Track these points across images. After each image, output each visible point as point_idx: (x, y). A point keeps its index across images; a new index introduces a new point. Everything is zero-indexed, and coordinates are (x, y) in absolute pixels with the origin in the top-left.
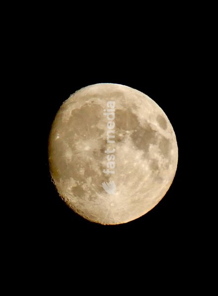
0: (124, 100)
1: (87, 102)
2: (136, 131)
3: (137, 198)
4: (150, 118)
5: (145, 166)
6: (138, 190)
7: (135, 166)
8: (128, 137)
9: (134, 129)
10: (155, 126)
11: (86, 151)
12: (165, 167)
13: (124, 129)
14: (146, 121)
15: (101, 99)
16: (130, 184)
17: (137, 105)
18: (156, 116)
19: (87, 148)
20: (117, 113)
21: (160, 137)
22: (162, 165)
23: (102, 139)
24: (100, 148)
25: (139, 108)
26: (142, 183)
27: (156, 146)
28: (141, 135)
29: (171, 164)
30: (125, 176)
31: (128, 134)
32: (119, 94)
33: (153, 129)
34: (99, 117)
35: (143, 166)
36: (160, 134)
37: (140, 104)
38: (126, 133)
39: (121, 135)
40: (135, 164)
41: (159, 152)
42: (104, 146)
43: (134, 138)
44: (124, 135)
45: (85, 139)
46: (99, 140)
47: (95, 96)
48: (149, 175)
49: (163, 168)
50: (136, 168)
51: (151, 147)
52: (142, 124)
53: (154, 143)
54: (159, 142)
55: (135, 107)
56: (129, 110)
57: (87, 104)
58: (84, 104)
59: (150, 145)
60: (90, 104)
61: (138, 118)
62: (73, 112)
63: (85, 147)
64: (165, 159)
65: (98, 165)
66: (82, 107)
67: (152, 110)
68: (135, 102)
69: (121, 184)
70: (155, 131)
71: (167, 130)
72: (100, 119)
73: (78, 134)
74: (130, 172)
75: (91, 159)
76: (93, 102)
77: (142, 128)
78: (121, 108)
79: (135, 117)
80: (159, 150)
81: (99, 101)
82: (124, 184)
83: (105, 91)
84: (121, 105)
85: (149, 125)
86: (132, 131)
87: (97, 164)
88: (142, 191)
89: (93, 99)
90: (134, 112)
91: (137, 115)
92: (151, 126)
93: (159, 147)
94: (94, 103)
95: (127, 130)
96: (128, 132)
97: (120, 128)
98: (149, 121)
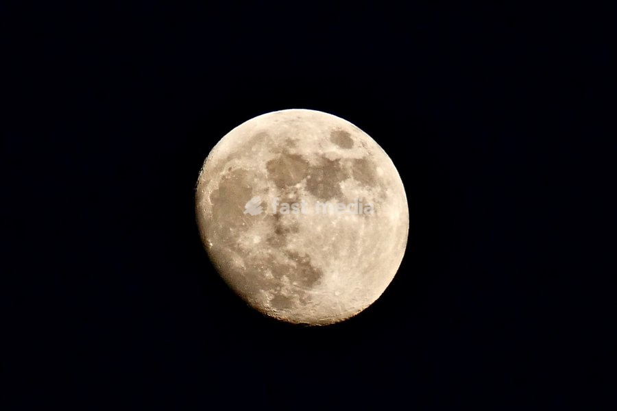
0: (271, 143)
1: (224, 173)
2: (309, 177)
3: (365, 265)
4: (320, 146)
5: (350, 216)
6: (359, 255)
7: (335, 226)
8: (303, 192)
9: (306, 175)
10: (334, 153)
11: (257, 245)
12: (380, 200)
13: (290, 185)
14: (317, 154)
15: (239, 158)
16: (343, 253)
17: (293, 138)
18: (329, 136)
19: (257, 240)
20: (271, 167)
21: (350, 164)
22: (374, 200)
23: (268, 216)
24: (273, 231)
25: (298, 140)
26: (359, 242)
27: (349, 179)
28: (320, 179)
29: (386, 189)
30: (331, 248)
31: (301, 188)
32: (260, 137)
33: (333, 158)
34: (249, 187)
35: (347, 218)
36: (347, 160)
37: (297, 134)
38: (297, 189)
39: (291, 196)
40: (334, 223)
41: (359, 185)
42: (278, 224)
43: (312, 188)
44: (295, 193)
45: (246, 229)
46: (265, 220)
47: (230, 158)
48: (363, 226)
49: (378, 202)
50: (338, 228)
51: (343, 186)
52: (313, 162)
53: (345, 177)
54: (350, 171)
55: (291, 143)
56: (285, 152)
57: (224, 177)
58: (220, 178)
59: (340, 184)
60: (229, 175)
61: (304, 158)
62: (212, 197)
63: (252, 239)
64: (373, 189)
65: (285, 254)
66: (220, 184)
67: (319, 131)
68: (289, 135)
69: (332, 261)
70: (337, 160)
71: (355, 146)
72: (251, 189)
73: (234, 226)
74: (333, 239)
75: (270, 251)
76: (230, 169)
77: (315, 168)
78: (272, 157)
79: (297, 158)
80: (358, 183)
81: (238, 164)
82: (336, 259)
83: (240, 142)
84: (270, 152)
85: (323, 157)
86: (305, 180)
87: (282, 254)
88: (366, 252)
89: (228, 165)
90: (293, 151)
91: (300, 153)
92: (327, 156)
93: (355, 178)
94: (233, 170)
95: (295, 184)
96: (298, 186)
97: (284, 187)
98: (321, 152)
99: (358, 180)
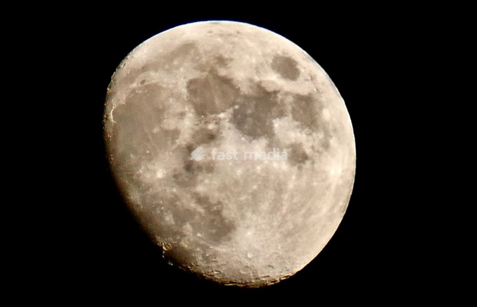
0: (198, 58)
1: (134, 85)
2: (237, 107)
3: (290, 226)
4: (258, 72)
5: (279, 162)
6: (284, 212)
7: (259, 172)
8: (227, 124)
9: (234, 104)
10: (273, 82)
11: (160, 180)
12: (321, 149)
13: (212, 113)
14: (251, 80)
15: (156, 70)
16: (265, 206)
17: (226, 56)
18: (271, 61)
19: (160, 174)
20: (192, 87)
21: (290, 99)
22: (313, 148)
23: (179, 147)
24: (183, 166)
25: (231, 60)
26: (286, 196)
27: (286, 118)
28: (249, 112)
29: (331, 137)
30: (250, 197)
31: (224, 119)
32: (187, 48)
33: (270, 89)
34: (161, 107)
35: (275, 165)
36: (287, 94)
37: (232, 52)
38: (220, 119)
39: (211, 126)
40: (259, 168)
41: (297, 127)
42: (189, 158)
43: (239, 121)
44: (217, 123)
45: (150, 158)
46: (174, 151)
47: (145, 68)
48: (294, 177)
49: (318, 152)
50: (264, 175)
51: (277, 124)
52: (245, 89)
53: (281, 114)
54: (289, 108)
55: (222, 61)
56: (213, 71)
57: (133, 91)
58: (129, 91)
59: (274, 121)
60: (140, 88)
61: (235, 82)
62: (115, 113)
63: (155, 172)
64: (314, 134)
65: (193, 197)
66: (127, 98)
67: (260, 53)
68: (222, 52)
69: (249, 214)
70: (275, 92)
71: (301, 79)
72: (164, 110)
73: (135, 153)
74: (255, 187)
75: (175, 190)
76: (143, 82)
77: (246, 97)
78: (195, 75)
79: (227, 81)
80: (296, 123)
81: (154, 77)
82: (254, 212)
84: (195, 68)
85: (259, 85)
86: (231, 110)
87: (189, 196)
88: (292, 211)
89: (142, 76)
90: (222, 72)
91: (231, 77)
92: (263, 85)
93: (294, 117)
94: (146, 84)
95: (219, 113)
96: (222, 115)
97: (205, 115)
98: (257, 79)
99: (297, 120)
